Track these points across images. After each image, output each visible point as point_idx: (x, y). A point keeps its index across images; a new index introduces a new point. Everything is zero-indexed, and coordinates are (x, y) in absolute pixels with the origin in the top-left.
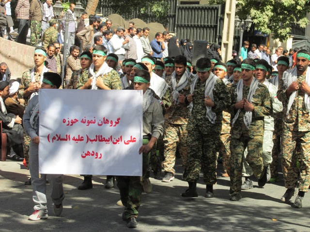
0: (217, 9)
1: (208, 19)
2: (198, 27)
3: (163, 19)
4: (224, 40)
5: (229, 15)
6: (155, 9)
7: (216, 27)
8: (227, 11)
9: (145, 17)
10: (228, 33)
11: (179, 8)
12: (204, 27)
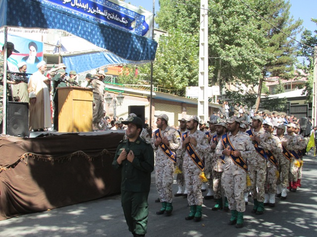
0: (307, 106)
1: (304, 110)
2: (299, 113)
3: (285, 110)
4: (313, 117)
5: (314, 107)
6: (281, 107)
7: (307, 113)
8: (313, 105)
9: (278, 110)
10: (314, 114)
11: (291, 106)
12: (302, 113)
